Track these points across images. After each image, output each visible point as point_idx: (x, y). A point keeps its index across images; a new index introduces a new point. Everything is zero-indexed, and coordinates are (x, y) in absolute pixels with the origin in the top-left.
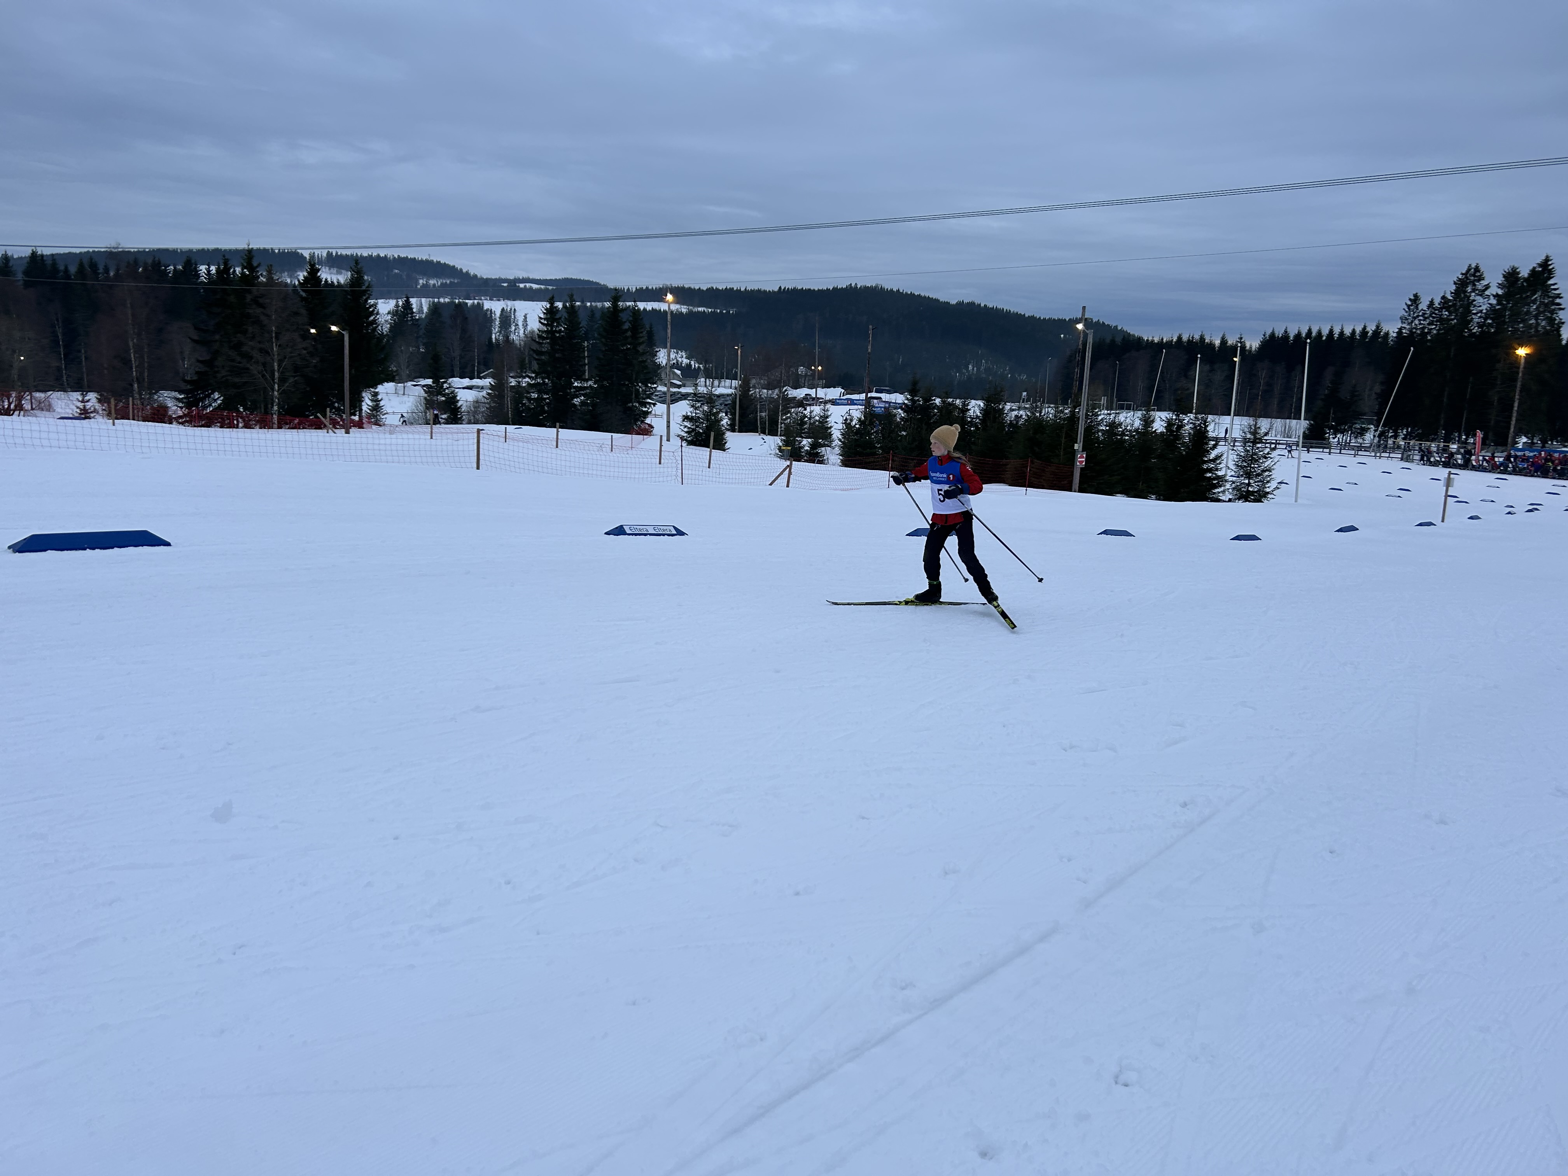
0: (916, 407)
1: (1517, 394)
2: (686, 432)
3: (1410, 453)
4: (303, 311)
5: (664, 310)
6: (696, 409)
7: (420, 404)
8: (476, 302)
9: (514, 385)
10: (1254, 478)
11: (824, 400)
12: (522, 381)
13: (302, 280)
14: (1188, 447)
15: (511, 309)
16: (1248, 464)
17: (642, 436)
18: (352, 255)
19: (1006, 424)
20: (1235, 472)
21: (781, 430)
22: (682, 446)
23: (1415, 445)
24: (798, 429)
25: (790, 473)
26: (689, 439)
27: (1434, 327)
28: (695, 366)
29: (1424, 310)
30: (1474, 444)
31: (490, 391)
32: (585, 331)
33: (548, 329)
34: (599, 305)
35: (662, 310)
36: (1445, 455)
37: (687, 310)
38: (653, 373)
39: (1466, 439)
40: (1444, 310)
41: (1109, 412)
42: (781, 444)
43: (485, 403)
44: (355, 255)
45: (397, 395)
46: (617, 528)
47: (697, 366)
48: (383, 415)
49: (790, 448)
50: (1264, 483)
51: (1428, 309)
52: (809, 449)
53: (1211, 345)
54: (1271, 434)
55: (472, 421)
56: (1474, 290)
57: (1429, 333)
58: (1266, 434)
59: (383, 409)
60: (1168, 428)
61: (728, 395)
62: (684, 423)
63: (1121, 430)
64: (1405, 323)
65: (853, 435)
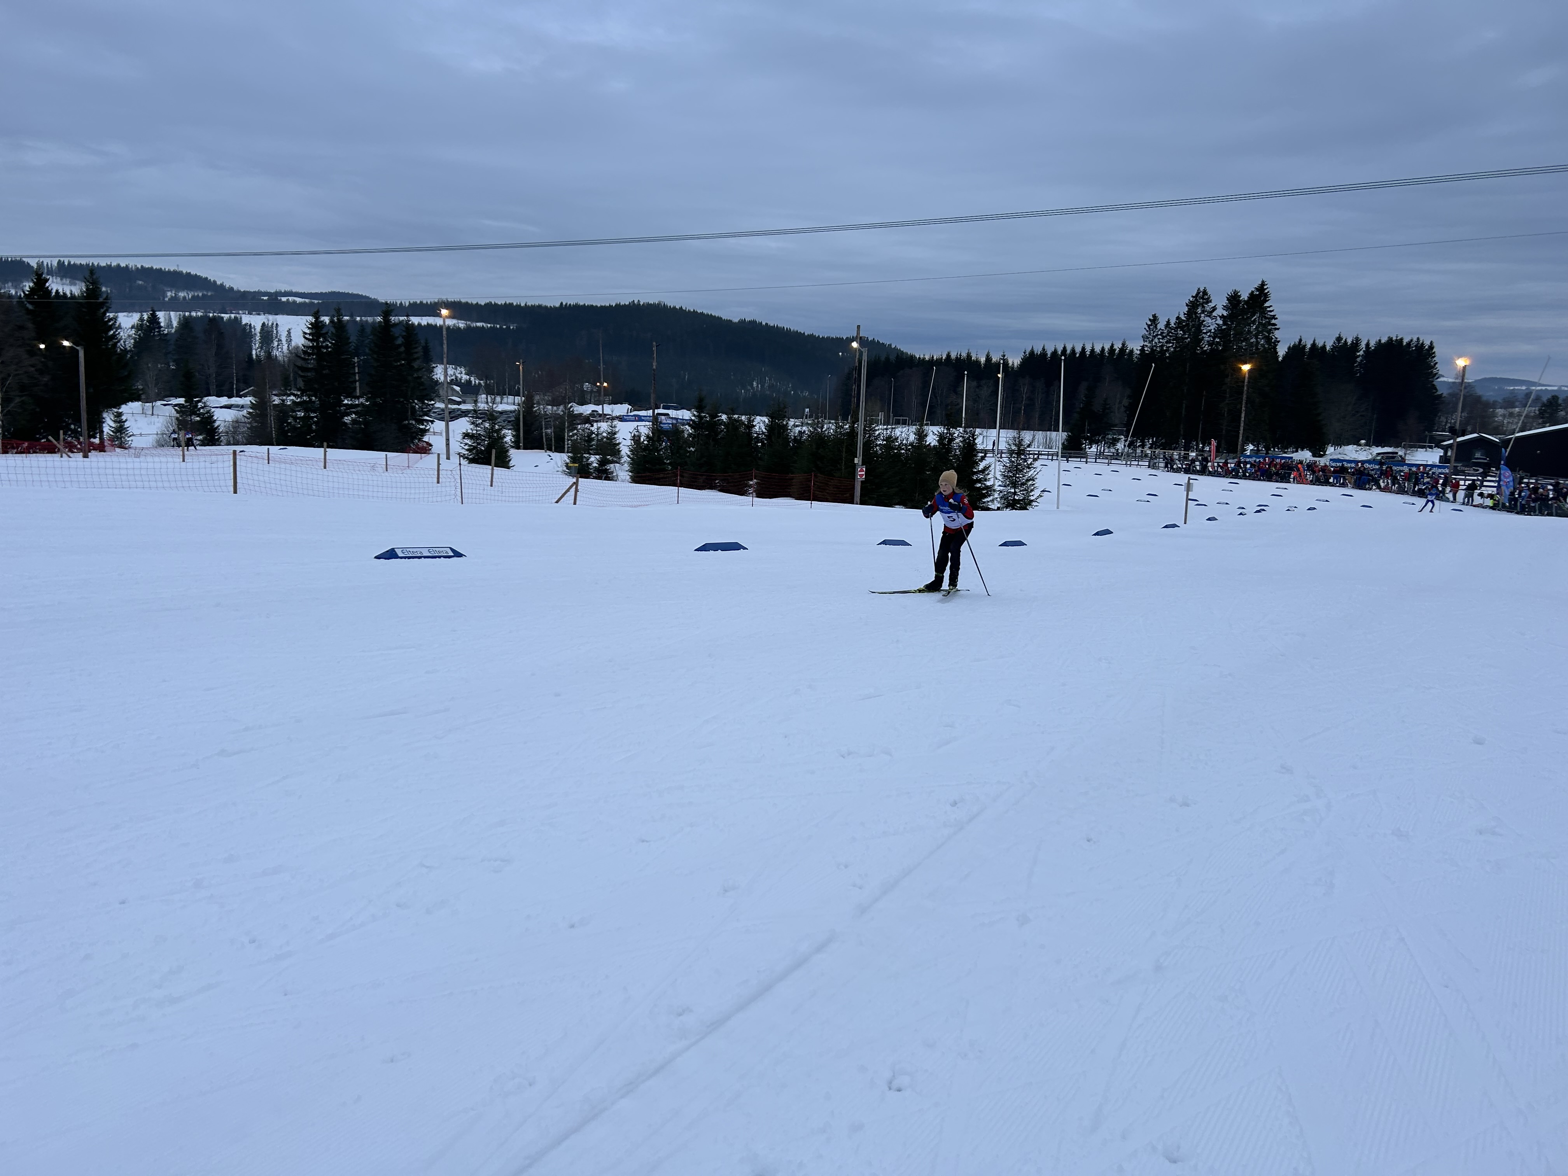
0: (703, 424)
1: (1243, 406)
2: (467, 450)
3: (1155, 461)
4: (30, 325)
5: (440, 325)
6: (477, 426)
7: (171, 425)
8: (233, 316)
9: (277, 403)
10: (1020, 487)
11: (611, 416)
12: (286, 399)
13: (28, 291)
14: (958, 459)
15: (273, 324)
16: (1013, 474)
17: (420, 454)
18: (88, 265)
19: (790, 440)
20: (1002, 482)
21: (568, 447)
22: (460, 464)
23: (1160, 454)
24: (585, 446)
25: (577, 491)
26: (470, 457)
27: (1171, 345)
28: (475, 382)
29: (1163, 330)
30: (1210, 451)
31: (251, 411)
32: (354, 346)
33: (313, 344)
34: (370, 319)
35: (438, 325)
36: (1185, 462)
37: (465, 325)
38: (431, 389)
39: (1203, 447)
40: (1179, 330)
41: (885, 427)
42: (568, 461)
43: (245, 423)
44: (90, 265)
45: (144, 415)
46: (387, 551)
47: (477, 382)
48: (129, 437)
49: (577, 465)
50: (1028, 491)
51: (1166, 328)
52: (597, 465)
53: (977, 362)
54: (1034, 445)
55: (232, 442)
56: (1203, 312)
57: (1167, 350)
58: (1029, 446)
59: (128, 431)
60: (940, 442)
61: (511, 412)
62: (464, 440)
63: (897, 444)
64: (1146, 341)
65: (642, 452)
